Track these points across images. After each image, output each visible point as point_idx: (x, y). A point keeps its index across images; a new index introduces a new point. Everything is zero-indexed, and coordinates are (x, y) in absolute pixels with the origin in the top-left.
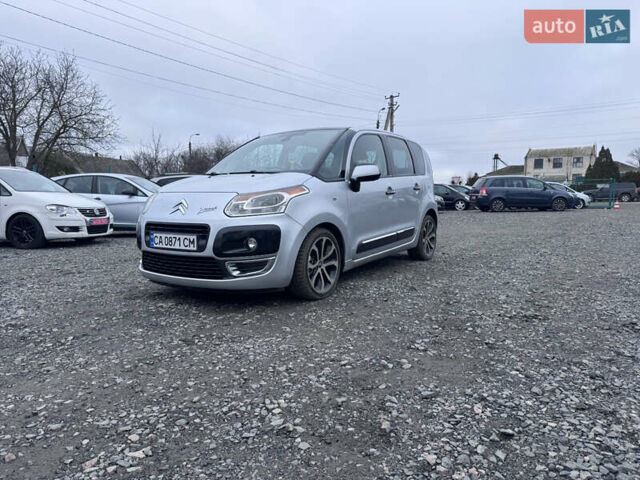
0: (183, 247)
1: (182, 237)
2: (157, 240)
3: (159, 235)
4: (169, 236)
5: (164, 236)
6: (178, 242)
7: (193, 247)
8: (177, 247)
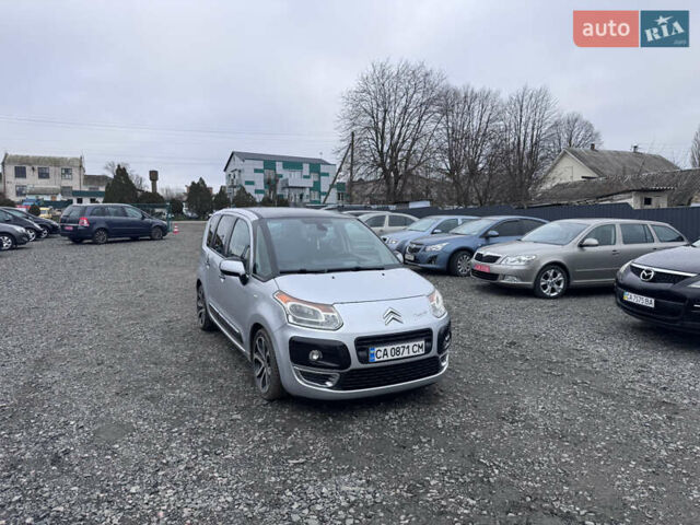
0: (412, 354)
1: (411, 345)
2: (380, 354)
3: (382, 349)
4: (395, 347)
5: (389, 348)
6: (406, 350)
7: (422, 352)
8: (405, 354)
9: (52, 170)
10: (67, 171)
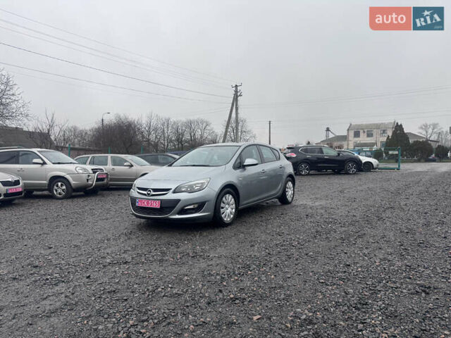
9: (375, 132)
10: (384, 131)
